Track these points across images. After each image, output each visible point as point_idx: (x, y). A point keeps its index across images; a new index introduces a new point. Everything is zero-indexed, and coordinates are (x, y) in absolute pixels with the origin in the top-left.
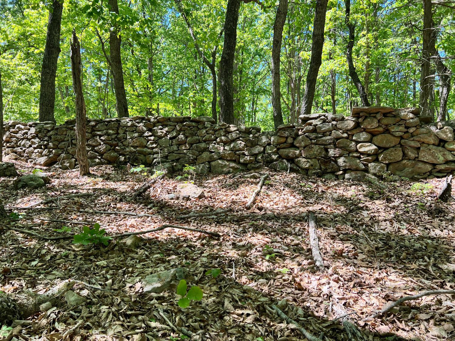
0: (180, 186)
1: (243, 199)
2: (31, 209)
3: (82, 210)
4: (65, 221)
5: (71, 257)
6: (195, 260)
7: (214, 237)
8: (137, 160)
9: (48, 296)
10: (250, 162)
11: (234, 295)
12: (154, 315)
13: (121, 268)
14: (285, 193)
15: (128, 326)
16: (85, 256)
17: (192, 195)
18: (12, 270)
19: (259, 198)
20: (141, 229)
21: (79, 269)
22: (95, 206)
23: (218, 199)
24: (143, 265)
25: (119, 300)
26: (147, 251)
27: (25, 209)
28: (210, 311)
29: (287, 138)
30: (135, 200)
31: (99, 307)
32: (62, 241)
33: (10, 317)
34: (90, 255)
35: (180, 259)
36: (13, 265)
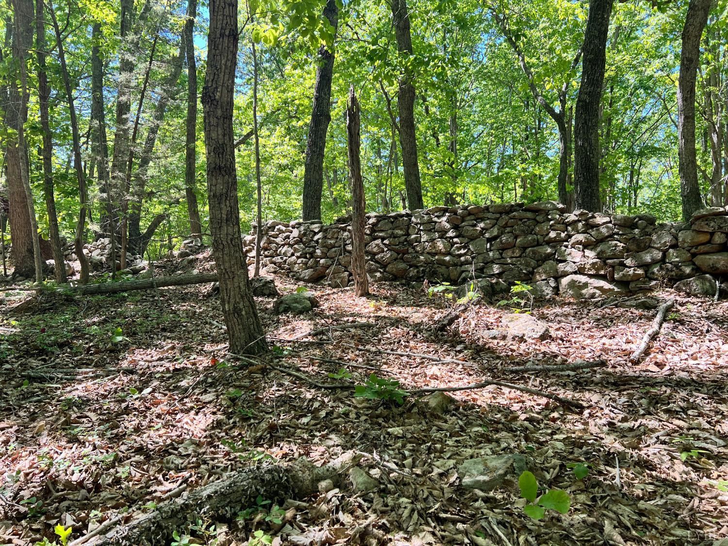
0: (507, 317)
1: (624, 344)
2: (297, 342)
3: (362, 347)
4: (341, 361)
5: (352, 416)
6: (542, 444)
7: (573, 408)
8: (436, 274)
9: (328, 470)
10: (635, 278)
11: (621, 515)
12: (483, 527)
13: (424, 442)
14: (712, 338)
15: (443, 537)
16: (371, 417)
17: (528, 333)
18: (280, 426)
19: (656, 344)
20: (449, 384)
21: (364, 435)
22: (379, 343)
23: (575, 343)
24: (456, 441)
25: (426, 494)
26: (461, 419)
27: (289, 342)
28: (577, 537)
29: (712, 234)
30: (437, 336)
31: (398, 499)
32: (338, 391)
33: (282, 495)
34: (378, 417)
35: (516, 439)
36: (279, 419)
